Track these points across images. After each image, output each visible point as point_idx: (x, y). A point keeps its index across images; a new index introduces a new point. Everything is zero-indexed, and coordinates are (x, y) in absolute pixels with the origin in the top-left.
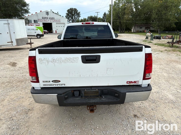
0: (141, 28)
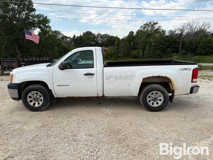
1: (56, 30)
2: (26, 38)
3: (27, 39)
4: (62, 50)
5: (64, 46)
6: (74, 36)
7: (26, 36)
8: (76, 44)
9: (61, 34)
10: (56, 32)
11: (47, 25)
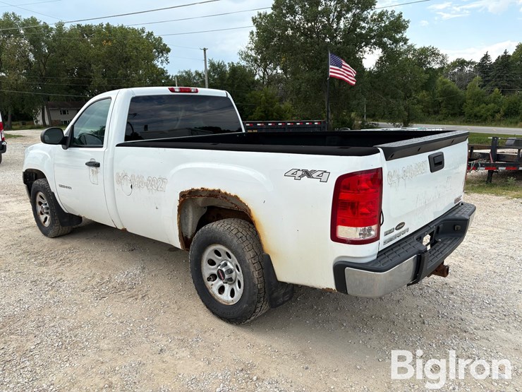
0: (64, 113)
1: (427, 46)
2: (330, 74)
3: (332, 77)
4: (440, 99)
5: (450, 86)
6: (486, 57)
7: (330, 70)
8: (487, 79)
9: (438, 55)
10: (424, 51)
11: (398, 36)
